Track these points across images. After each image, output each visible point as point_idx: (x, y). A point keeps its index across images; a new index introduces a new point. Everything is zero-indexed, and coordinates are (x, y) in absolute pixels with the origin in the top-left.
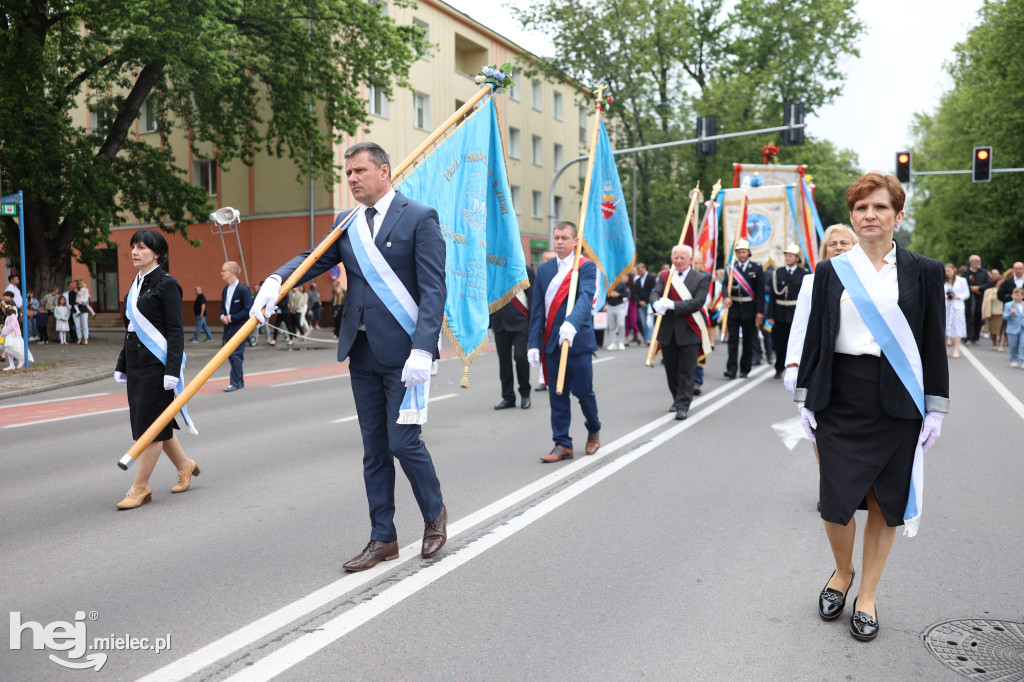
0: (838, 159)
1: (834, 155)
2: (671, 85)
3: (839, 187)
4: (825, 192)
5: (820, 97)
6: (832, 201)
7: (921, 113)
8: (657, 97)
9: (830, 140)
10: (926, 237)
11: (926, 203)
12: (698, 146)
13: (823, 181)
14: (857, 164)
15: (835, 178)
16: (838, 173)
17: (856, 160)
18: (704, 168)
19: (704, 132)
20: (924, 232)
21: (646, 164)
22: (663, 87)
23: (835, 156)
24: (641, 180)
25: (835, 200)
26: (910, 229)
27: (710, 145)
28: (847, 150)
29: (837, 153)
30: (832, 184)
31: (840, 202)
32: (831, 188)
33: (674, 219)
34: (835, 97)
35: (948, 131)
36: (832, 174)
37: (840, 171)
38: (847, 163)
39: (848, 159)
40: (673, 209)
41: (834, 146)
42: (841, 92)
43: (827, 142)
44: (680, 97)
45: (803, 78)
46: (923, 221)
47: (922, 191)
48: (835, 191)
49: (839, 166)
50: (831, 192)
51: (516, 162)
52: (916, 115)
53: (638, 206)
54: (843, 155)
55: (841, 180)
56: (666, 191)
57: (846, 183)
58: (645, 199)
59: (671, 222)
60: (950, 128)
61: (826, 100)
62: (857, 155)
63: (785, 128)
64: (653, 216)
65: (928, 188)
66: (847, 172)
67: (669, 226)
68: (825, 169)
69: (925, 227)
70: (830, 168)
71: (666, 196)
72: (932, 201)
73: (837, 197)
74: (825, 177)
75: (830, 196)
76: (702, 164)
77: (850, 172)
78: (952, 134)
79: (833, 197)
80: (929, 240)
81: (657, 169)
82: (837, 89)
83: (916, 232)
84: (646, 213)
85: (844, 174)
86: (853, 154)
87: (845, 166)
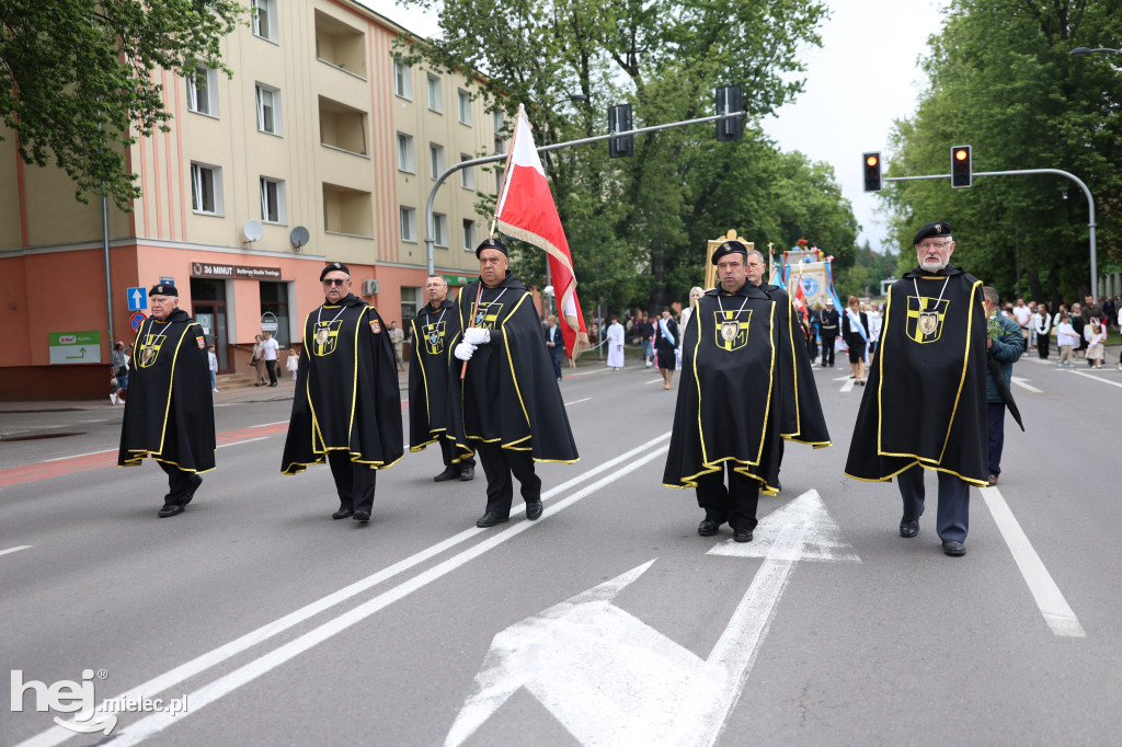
0: (812, 174)
1: (807, 169)
2: (595, 76)
3: (813, 205)
4: (796, 210)
5: (779, 95)
7: (902, 120)
8: (579, 91)
11: (909, 222)
12: (614, 140)
13: (795, 198)
14: (833, 179)
15: (808, 194)
16: (812, 190)
17: (832, 173)
18: (638, 178)
19: (617, 126)
22: (584, 76)
25: (809, 220)
26: (896, 252)
27: (626, 142)
28: (821, 163)
29: (811, 167)
30: (805, 201)
31: (815, 222)
32: (804, 206)
34: (796, 94)
35: (927, 137)
36: (805, 189)
37: (815, 187)
38: (822, 178)
39: (823, 173)
41: (808, 159)
42: (803, 88)
44: (608, 93)
45: (757, 72)
47: (903, 209)
48: (808, 210)
49: (813, 181)
50: (804, 211)
51: (409, 177)
52: (897, 122)
54: (817, 168)
55: (815, 196)
56: (586, 206)
57: (822, 201)
60: (930, 133)
61: (787, 97)
62: (833, 168)
63: (719, 116)
65: (910, 203)
66: (823, 188)
67: (592, 252)
68: (796, 185)
70: (804, 183)
71: (588, 212)
72: (916, 218)
73: (811, 217)
74: (797, 194)
75: (804, 215)
76: (636, 174)
77: (827, 188)
78: (931, 140)
79: (808, 215)
82: (798, 83)
83: (903, 256)
85: (819, 191)
86: (828, 168)
87: (819, 180)
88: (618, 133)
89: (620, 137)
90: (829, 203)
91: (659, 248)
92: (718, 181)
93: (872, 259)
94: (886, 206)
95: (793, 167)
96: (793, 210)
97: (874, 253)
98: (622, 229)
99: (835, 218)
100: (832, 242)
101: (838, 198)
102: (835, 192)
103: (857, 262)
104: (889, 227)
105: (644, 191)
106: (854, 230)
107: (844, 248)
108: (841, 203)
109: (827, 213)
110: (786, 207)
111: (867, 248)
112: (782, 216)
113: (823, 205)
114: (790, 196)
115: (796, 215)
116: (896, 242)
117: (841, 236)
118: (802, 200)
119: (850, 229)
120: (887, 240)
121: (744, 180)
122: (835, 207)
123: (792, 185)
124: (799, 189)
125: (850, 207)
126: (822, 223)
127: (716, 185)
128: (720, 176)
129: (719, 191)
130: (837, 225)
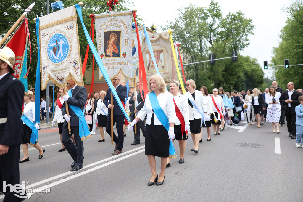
0: (252, 61)
2: (203, 44)
3: (252, 69)
4: (248, 70)
5: (244, 46)
6: (250, 73)
7: (275, 47)
8: (199, 48)
9: (249, 56)
10: (279, 82)
11: (278, 73)
12: (210, 62)
13: (247, 67)
14: (257, 62)
15: (251, 66)
16: (252, 65)
17: (257, 61)
19: (212, 58)
20: (279, 81)
21: (197, 66)
22: (201, 45)
23: (251, 60)
24: (196, 70)
25: (251, 73)
28: (254, 58)
29: (251, 59)
30: (250, 68)
31: (253, 73)
32: (250, 69)
33: (205, 80)
34: (248, 45)
36: (250, 65)
37: (252, 64)
38: (255, 62)
39: (254, 61)
40: (205, 78)
41: (250, 57)
42: (250, 44)
43: (248, 56)
44: (205, 47)
45: (239, 41)
46: (278, 77)
47: (276, 69)
48: (251, 70)
49: (252, 62)
50: (250, 70)
52: (274, 48)
53: (195, 77)
55: (253, 67)
56: (202, 73)
57: (255, 68)
58: (197, 75)
59: (204, 81)
60: (282, 52)
61: (246, 46)
62: (257, 60)
63: (232, 57)
64: (199, 79)
66: (254, 64)
67: (203, 83)
68: (248, 64)
69: (279, 79)
70: (250, 63)
71: (203, 74)
74: (248, 66)
75: (250, 72)
77: (256, 64)
79: (251, 72)
80: (281, 83)
81: (200, 67)
82: (248, 43)
84: (198, 79)
85: (253, 65)
86: (256, 59)
87: (254, 63)
88: (212, 60)
89: (212, 61)
90: (256, 68)
91: (216, 81)
92: (230, 66)
93: (269, 81)
94: (271, 69)
95: (247, 59)
96: (247, 70)
97: (269, 80)
98: (209, 78)
99: (258, 72)
100: (257, 78)
101: (259, 67)
102: (258, 65)
103: (264, 82)
104: (273, 74)
105: (214, 69)
106: (263, 74)
107: (261, 79)
108: (260, 68)
109: (256, 71)
110: (245, 70)
111: (267, 78)
112: (244, 72)
113: (255, 69)
114: (246, 67)
115: (248, 72)
116: (275, 77)
117: (259, 76)
118: (249, 68)
119: (262, 74)
120: (272, 77)
121: (236, 66)
122: (258, 70)
123: (247, 64)
124: (249, 65)
125: (262, 69)
126: (255, 73)
127: (229, 67)
128: (230, 65)
129: (230, 68)
130: (258, 74)
